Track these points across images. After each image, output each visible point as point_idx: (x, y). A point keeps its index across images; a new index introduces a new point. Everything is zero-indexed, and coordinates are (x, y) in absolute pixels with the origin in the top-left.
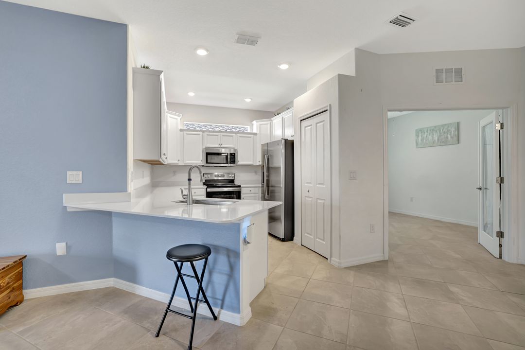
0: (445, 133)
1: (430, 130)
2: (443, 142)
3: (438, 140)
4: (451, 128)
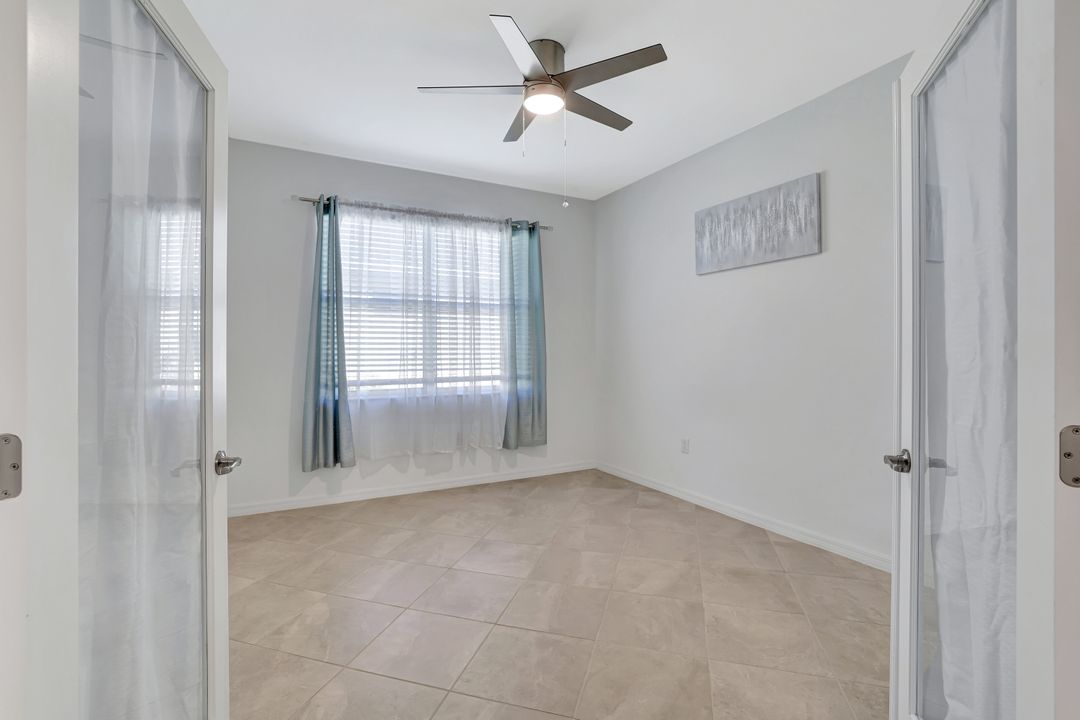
0: (777, 216)
1: (735, 212)
2: (773, 249)
3: (759, 242)
4: (798, 197)
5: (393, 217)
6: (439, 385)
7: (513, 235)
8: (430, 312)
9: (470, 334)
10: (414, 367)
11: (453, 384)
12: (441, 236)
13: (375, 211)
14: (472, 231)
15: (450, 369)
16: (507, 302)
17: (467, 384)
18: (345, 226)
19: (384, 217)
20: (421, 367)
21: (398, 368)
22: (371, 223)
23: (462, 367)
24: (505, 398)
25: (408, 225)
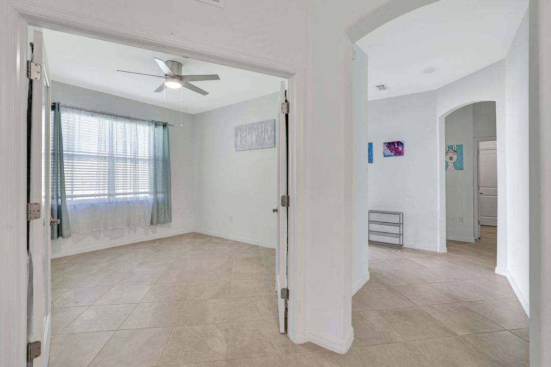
0: (262, 132)
1: (249, 128)
2: (261, 144)
3: (256, 141)
4: (268, 127)
5: (92, 115)
6: (117, 197)
7: (155, 127)
8: (112, 162)
9: (134, 172)
10: (104, 188)
11: (125, 196)
12: (119, 126)
13: (82, 112)
14: (135, 125)
15: (123, 189)
16: (152, 158)
17: (132, 196)
18: (64, 117)
19: (87, 115)
20: (107, 188)
21: (95, 188)
22: (80, 117)
23: (129, 188)
24: (151, 202)
25: (101, 119)
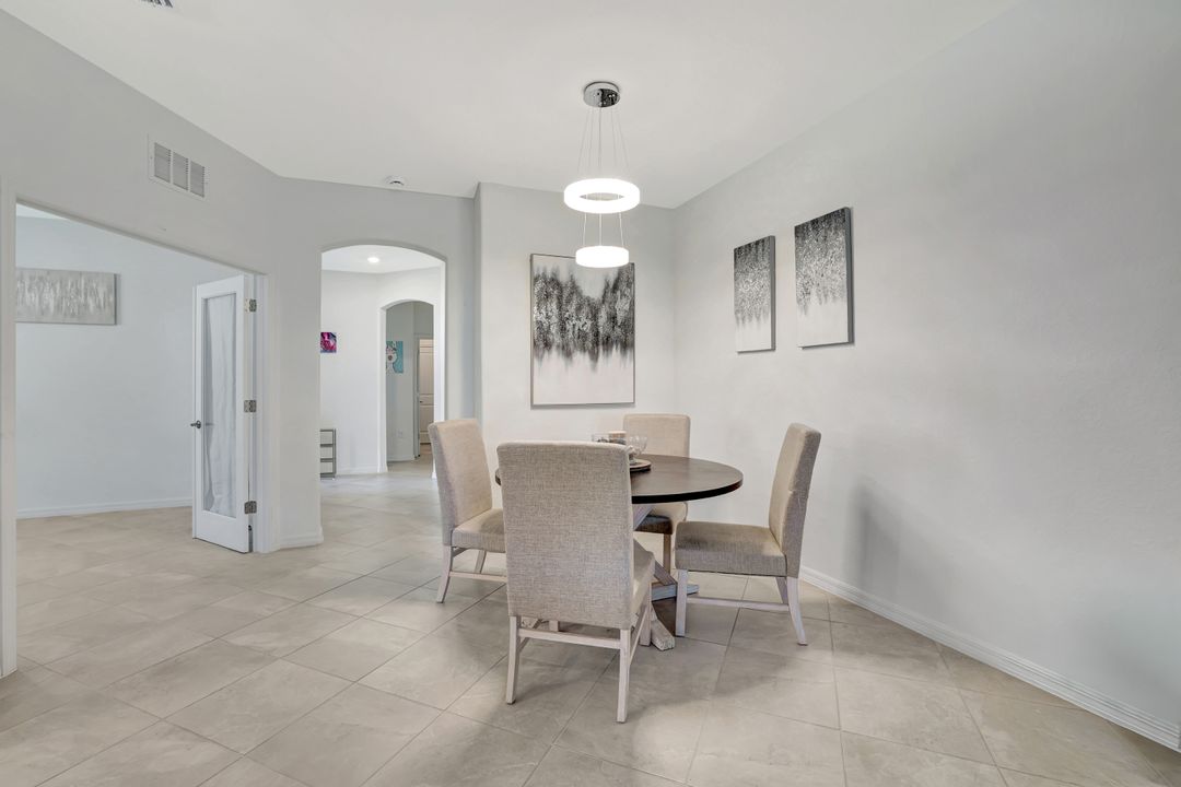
0: (78, 292)
1: (31, 278)
2: (73, 315)
3: (58, 307)
4: (97, 285)
